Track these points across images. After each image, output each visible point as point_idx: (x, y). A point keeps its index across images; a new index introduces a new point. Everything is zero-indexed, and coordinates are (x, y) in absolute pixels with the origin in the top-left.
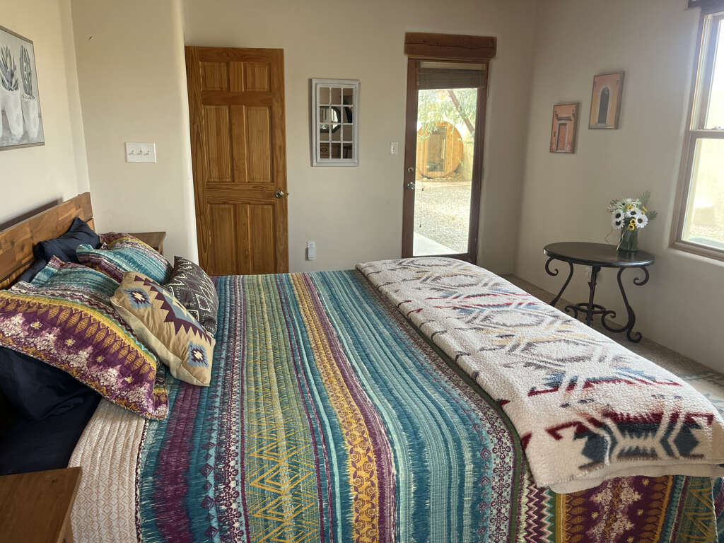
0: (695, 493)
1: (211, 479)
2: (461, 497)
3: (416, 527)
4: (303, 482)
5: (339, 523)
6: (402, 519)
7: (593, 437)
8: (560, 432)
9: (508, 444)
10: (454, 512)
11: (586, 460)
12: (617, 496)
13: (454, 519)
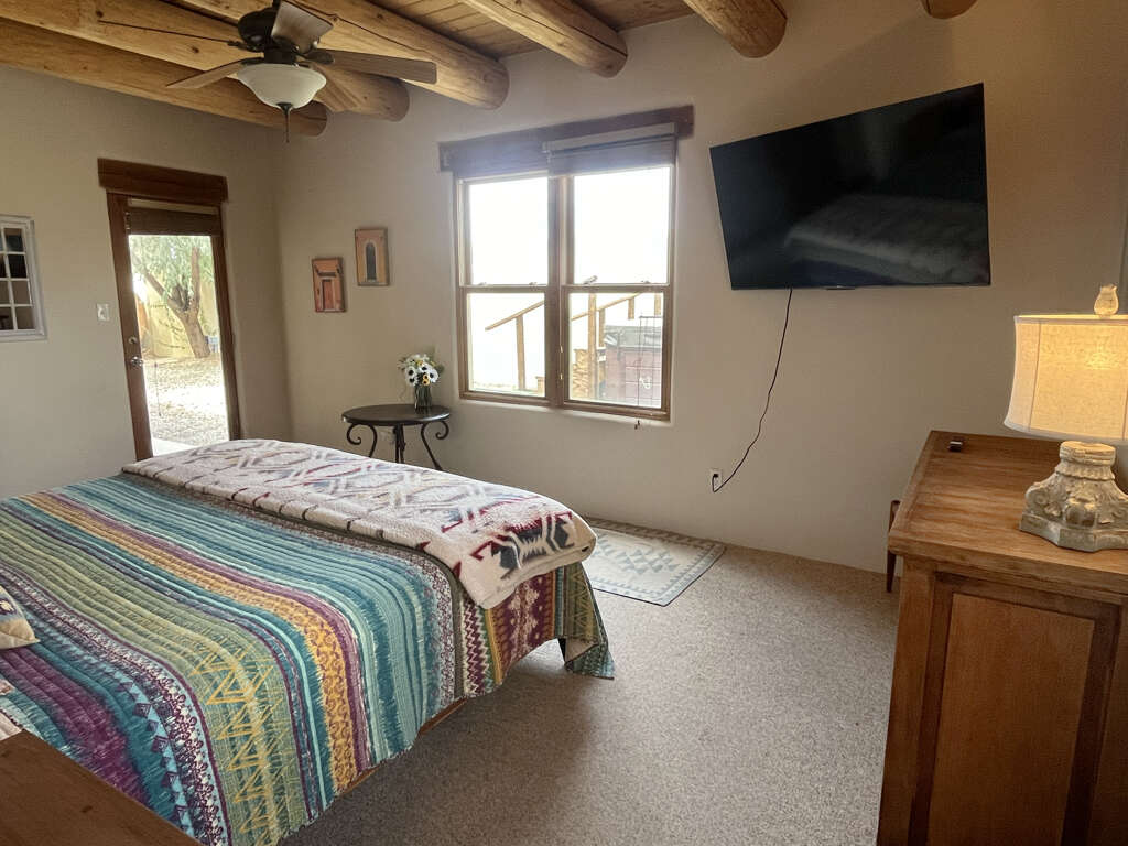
0: (572, 578)
1: (153, 716)
2: (415, 641)
3: (382, 687)
4: (267, 679)
5: (310, 711)
6: (369, 685)
7: (504, 549)
8: (480, 554)
9: (443, 578)
10: (411, 658)
11: (504, 571)
12: (523, 599)
13: (413, 665)
